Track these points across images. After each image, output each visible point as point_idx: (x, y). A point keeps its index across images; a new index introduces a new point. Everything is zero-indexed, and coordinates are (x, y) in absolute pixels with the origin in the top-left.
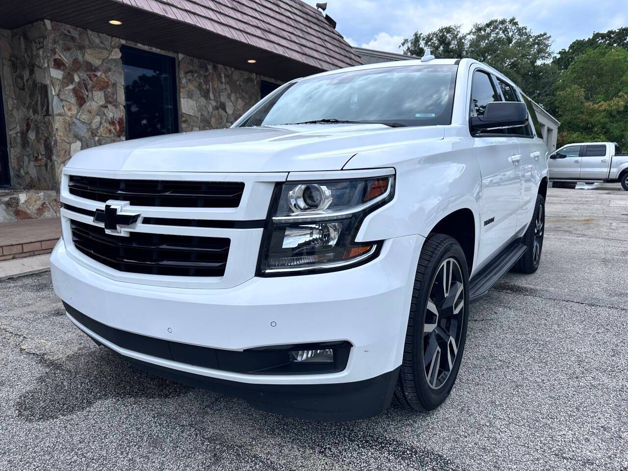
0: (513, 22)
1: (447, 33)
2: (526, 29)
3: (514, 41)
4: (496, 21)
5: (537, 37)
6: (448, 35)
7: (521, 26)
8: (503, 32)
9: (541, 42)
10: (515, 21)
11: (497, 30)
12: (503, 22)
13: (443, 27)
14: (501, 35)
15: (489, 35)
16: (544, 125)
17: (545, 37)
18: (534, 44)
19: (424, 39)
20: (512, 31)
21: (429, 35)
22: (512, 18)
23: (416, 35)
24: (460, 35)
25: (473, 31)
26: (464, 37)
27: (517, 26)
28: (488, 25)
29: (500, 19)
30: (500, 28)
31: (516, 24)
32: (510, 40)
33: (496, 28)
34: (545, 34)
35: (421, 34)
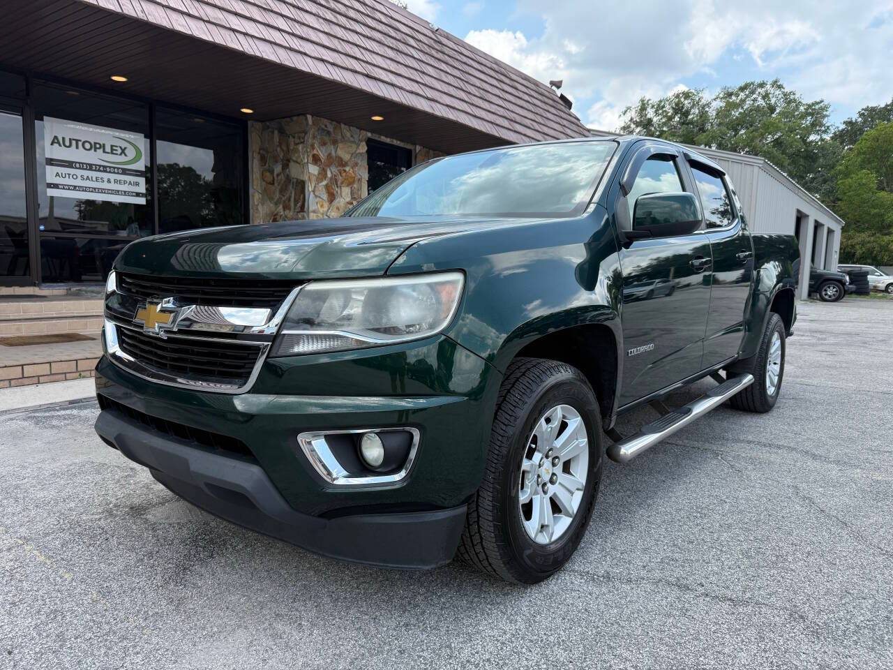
0: (775, 84)
1: (685, 99)
2: (794, 94)
3: (778, 111)
4: (752, 83)
5: (809, 106)
6: (686, 102)
7: (787, 90)
8: (764, 98)
9: (817, 113)
10: (779, 84)
11: (754, 96)
12: (762, 85)
13: (680, 92)
14: (761, 102)
15: (743, 101)
16: (823, 225)
17: (822, 104)
18: (807, 114)
19: (653, 107)
20: (776, 98)
21: (661, 101)
22: (774, 79)
23: (642, 101)
24: (703, 102)
25: (721, 96)
26: (708, 105)
27: (783, 90)
28: (742, 89)
29: (758, 81)
30: (759, 93)
31: (780, 87)
32: (772, 109)
33: (753, 92)
34: (822, 101)
35: (650, 100)
